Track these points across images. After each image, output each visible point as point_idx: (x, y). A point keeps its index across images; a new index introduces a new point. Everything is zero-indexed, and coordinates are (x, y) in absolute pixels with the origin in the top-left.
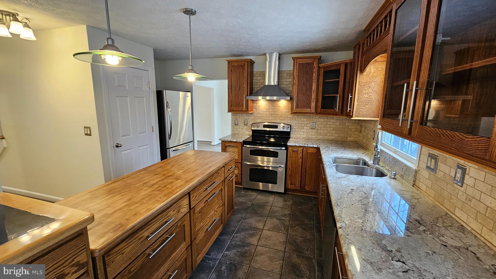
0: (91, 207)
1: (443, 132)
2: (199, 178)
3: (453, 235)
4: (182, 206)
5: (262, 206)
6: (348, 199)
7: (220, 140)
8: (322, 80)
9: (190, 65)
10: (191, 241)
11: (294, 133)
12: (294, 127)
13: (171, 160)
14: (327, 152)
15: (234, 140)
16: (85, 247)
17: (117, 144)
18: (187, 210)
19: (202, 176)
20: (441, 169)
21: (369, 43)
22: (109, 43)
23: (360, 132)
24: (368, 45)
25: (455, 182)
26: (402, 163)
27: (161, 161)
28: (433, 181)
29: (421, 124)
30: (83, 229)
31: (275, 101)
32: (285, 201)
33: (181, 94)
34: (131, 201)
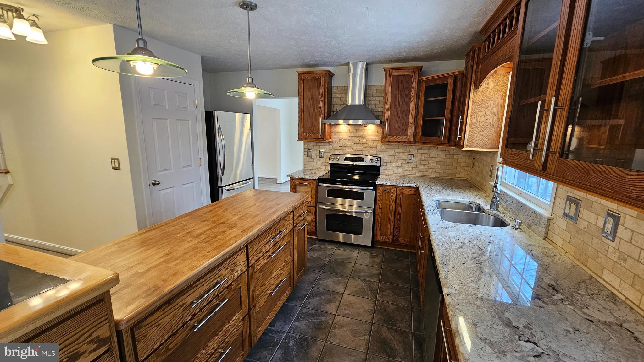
0: (117, 264)
1: (593, 166)
2: (260, 227)
3: (600, 307)
4: (237, 263)
5: (342, 263)
6: (458, 256)
7: (288, 176)
8: (423, 98)
9: (249, 78)
10: (250, 309)
11: (385, 167)
12: (385, 161)
13: (224, 203)
14: (428, 193)
15: (307, 177)
16: (106, 317)
17: (154, 180)
18: (245, 269)
19: (264, 224)
20: (584, 217)
21: (487, 49)
22: (140, 46)
23: (473, 167)
24: (486, 51)
25: (604, 234)
26: (530, 209)
27: (211, 203)
28: (572, 233)
29: (561, 156)
30: (104, 293)
31: (360, 125)
32: (372, 257)
33: (238, 115)
34: (170, 256)
